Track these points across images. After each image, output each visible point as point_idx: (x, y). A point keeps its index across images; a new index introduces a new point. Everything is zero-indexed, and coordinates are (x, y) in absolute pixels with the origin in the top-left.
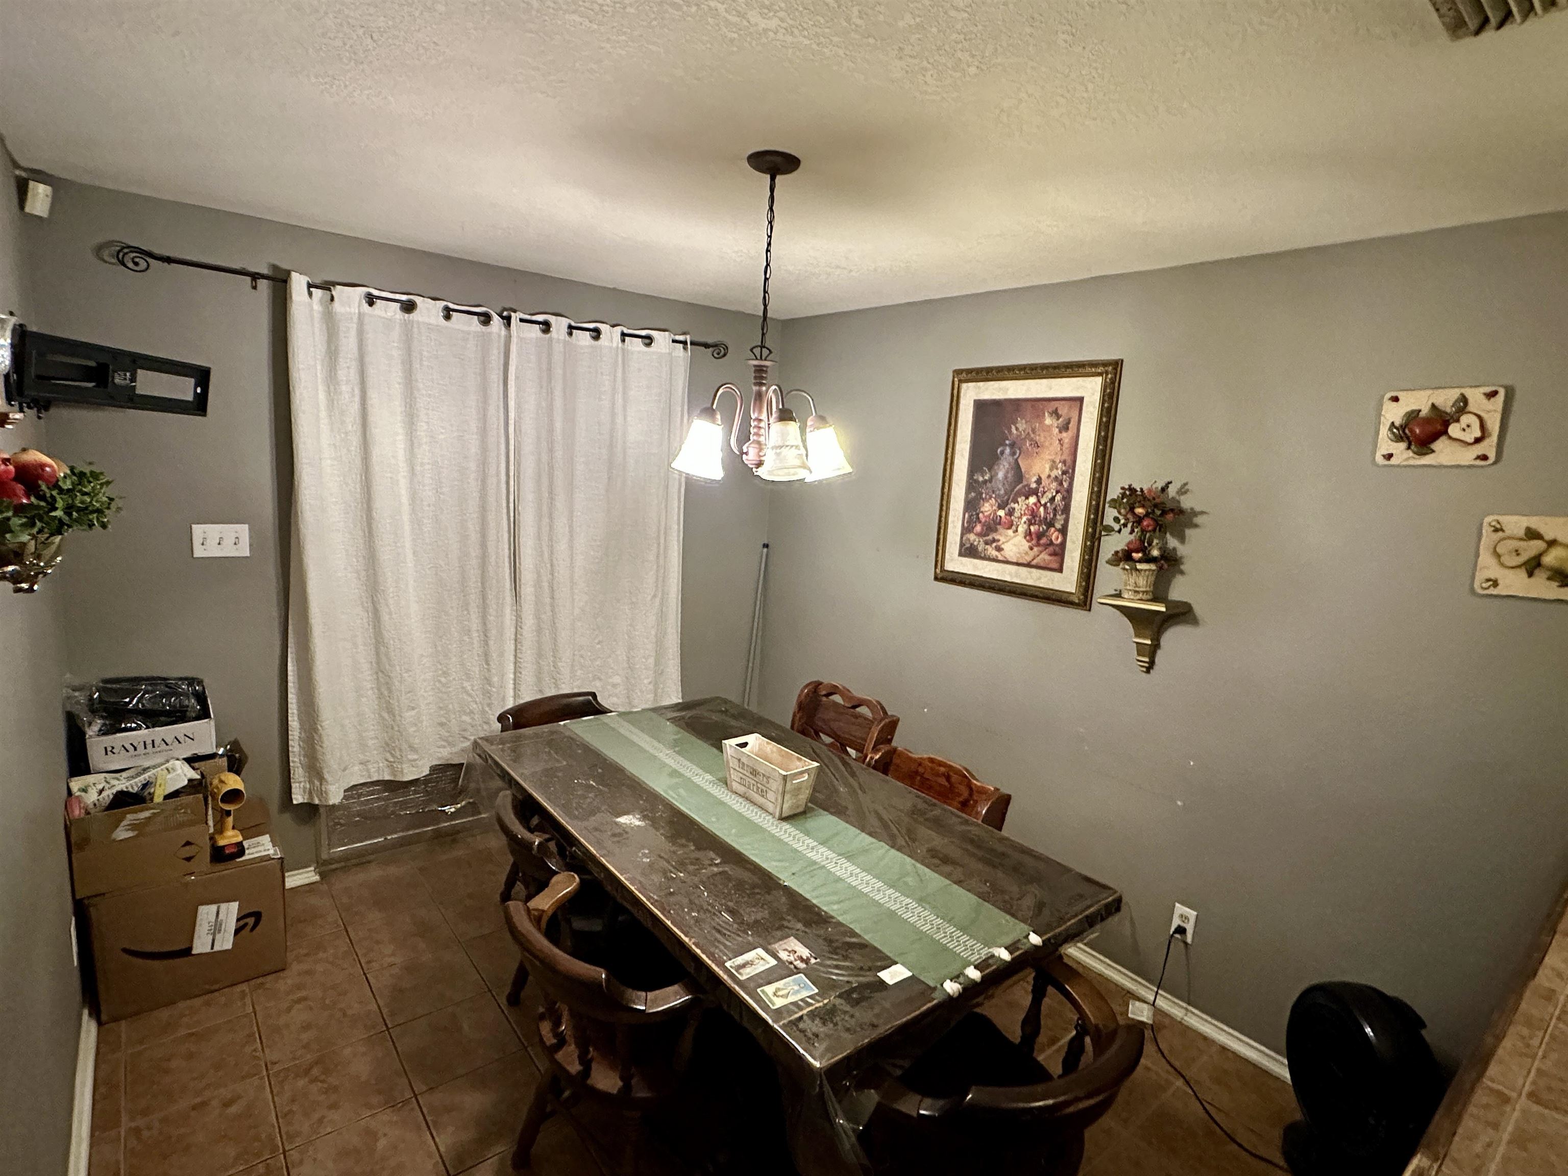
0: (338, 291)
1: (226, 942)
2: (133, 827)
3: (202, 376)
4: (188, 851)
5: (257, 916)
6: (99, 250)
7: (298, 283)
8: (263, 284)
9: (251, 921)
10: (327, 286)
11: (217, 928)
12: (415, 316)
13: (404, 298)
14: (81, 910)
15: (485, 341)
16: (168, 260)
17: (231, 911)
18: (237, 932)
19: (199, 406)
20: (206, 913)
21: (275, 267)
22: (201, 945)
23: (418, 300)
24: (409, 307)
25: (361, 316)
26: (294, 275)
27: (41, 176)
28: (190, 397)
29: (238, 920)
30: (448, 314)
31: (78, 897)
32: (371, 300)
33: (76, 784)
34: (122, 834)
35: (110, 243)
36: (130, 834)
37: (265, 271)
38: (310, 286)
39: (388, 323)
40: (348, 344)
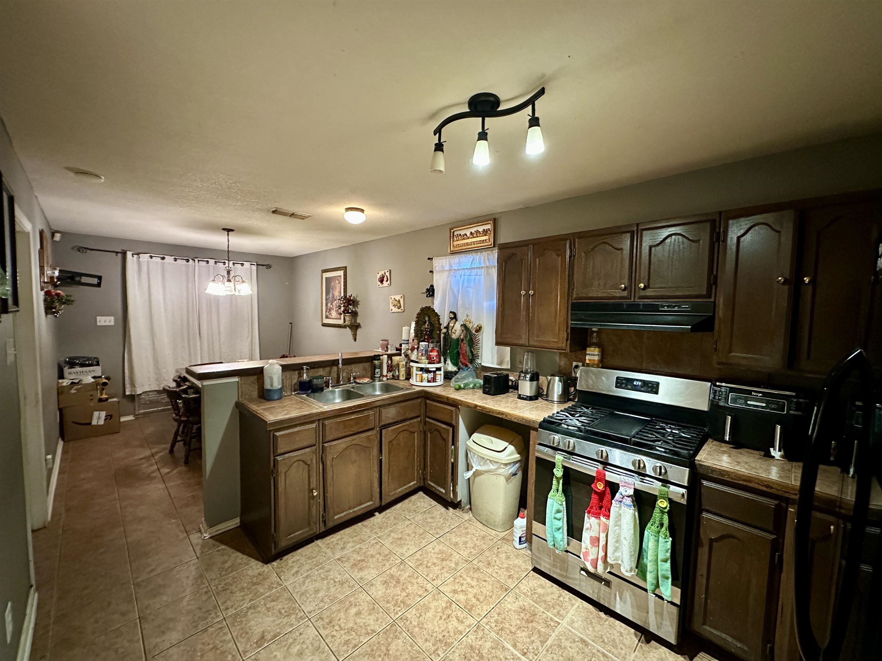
0: (141, 255)
1: (102, 422)
2: (76, 390)
3: (100, 278)
4: (91, 398)
5: (111, 416)
6: (73, 248)
7: (129, 254)
8: (119, 255)
9: (109, 417)
10: (138, 254)
11: (99, 418)
12: (165, 260)
13: (162, 256)
14: (61, 410)
15: (188, 267)
16: (92, 250)
17: (103, 414)
18: (105, 420)
19: (99, 285)
20: (96, 414)
21: (123, 250)
22: (94, 422)
23: (166, 256)
24: (163, 258)
25: (148, 262)
26: (128, 252)
27: (58, 232)
28: (96, 283)
29: (106, 417)
30: (176, 260)
31: (60, 407)
32: (151, 257)
33: (60, 381)
34: (73, 391)
35: (75, 247)
36: (75, 392)
37: (120, 251)
38: (133, 254)
39: (157, 263)
40: (144, 268)
